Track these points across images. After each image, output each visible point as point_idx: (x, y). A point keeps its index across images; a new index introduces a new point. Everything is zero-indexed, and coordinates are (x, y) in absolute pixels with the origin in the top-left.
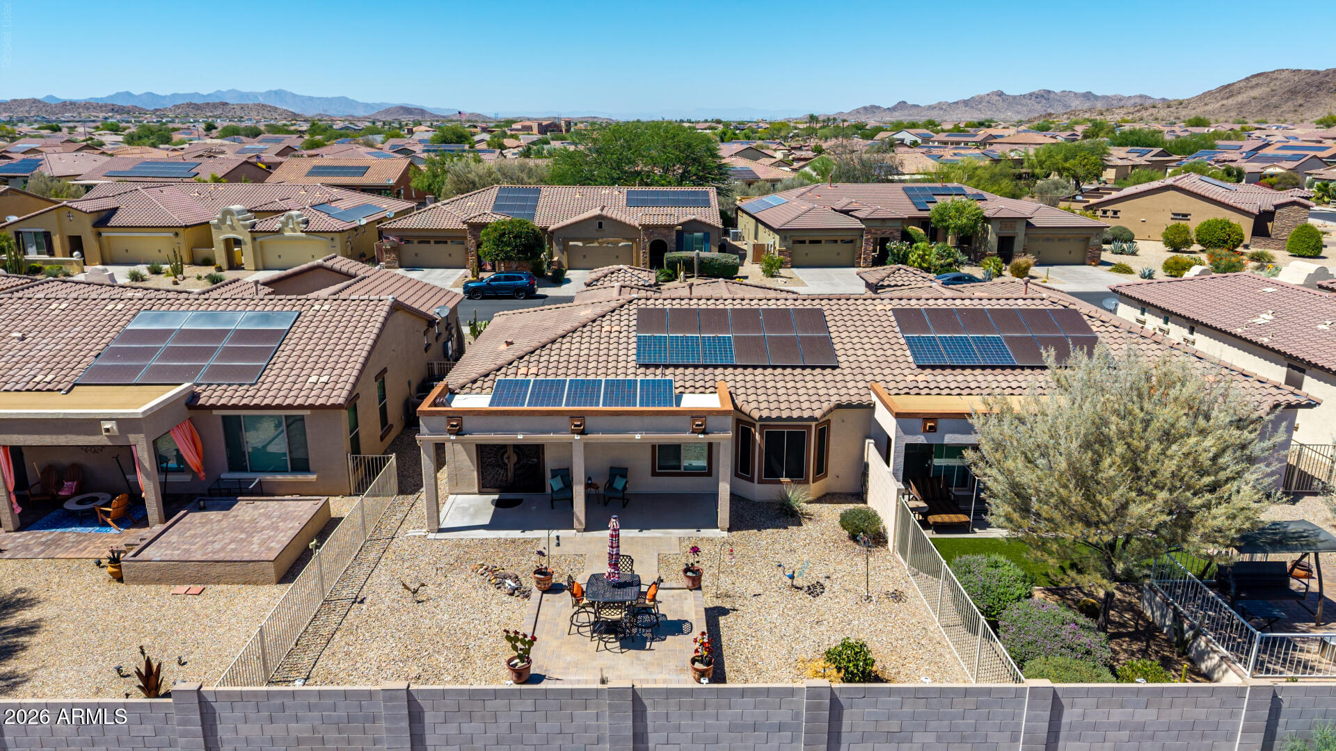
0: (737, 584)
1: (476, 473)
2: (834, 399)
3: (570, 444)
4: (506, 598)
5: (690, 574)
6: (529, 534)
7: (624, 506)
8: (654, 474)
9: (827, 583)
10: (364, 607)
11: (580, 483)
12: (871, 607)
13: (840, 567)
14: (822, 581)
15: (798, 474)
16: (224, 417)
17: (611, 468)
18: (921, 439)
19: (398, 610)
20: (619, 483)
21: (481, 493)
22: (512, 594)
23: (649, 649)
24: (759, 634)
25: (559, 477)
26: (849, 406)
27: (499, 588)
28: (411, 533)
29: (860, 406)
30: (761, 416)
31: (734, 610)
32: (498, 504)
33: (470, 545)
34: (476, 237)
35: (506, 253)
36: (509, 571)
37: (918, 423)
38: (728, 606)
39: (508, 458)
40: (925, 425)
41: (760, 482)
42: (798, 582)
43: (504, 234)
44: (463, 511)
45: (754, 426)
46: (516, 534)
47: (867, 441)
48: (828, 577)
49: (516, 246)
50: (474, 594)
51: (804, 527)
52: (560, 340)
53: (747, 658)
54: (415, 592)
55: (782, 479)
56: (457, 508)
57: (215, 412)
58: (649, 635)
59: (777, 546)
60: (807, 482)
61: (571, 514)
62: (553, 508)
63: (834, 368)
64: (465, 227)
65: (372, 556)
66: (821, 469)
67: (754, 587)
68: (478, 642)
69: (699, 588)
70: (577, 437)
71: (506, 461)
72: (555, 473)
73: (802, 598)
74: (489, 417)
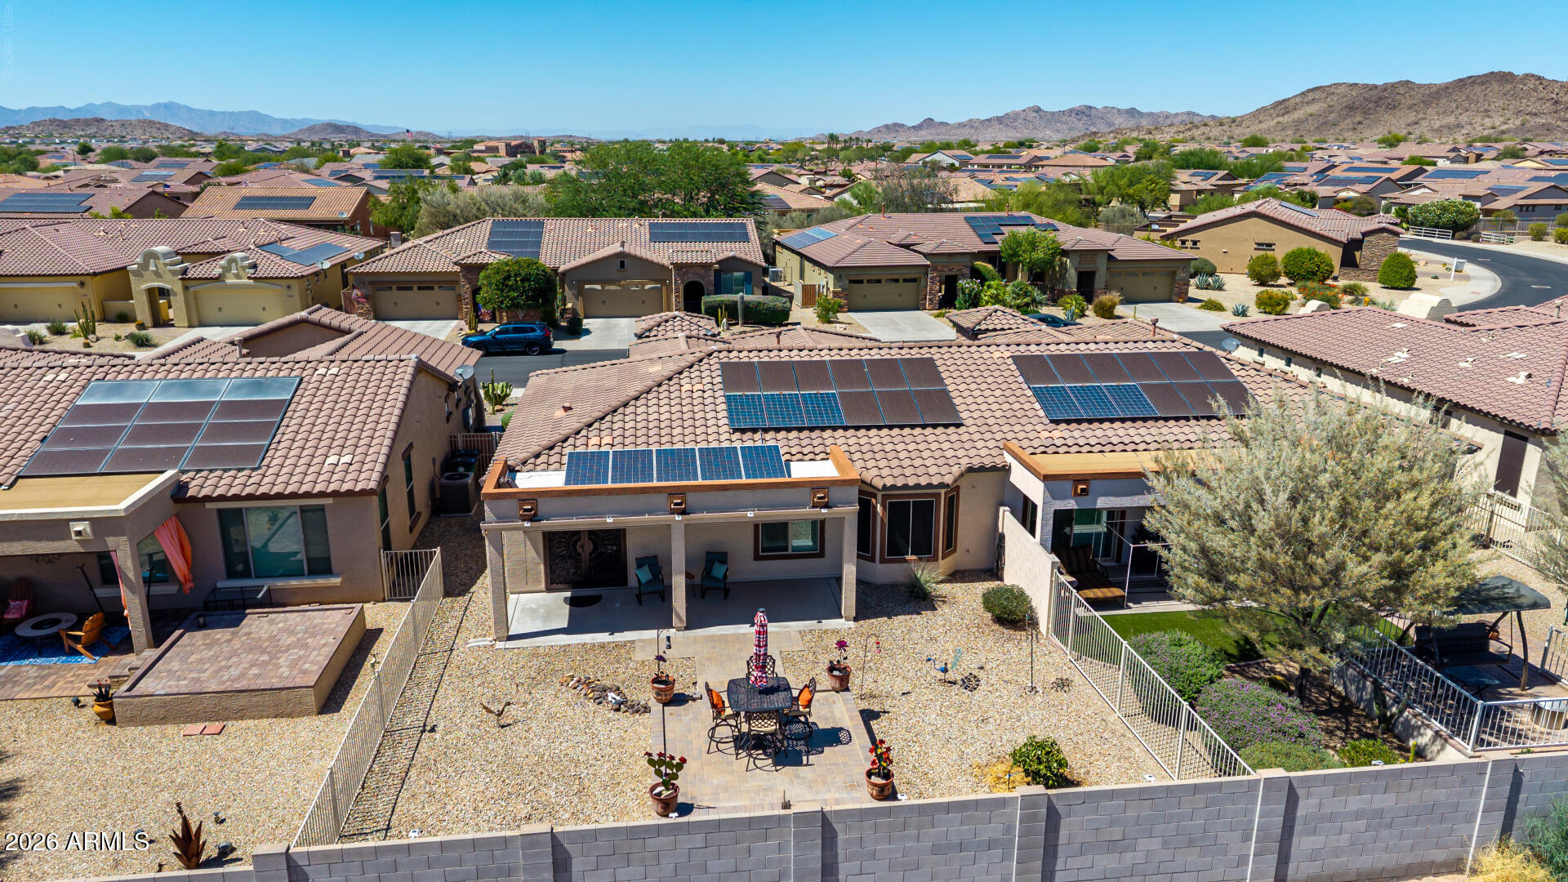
0: (880, 682)
1: (542, 567)
2: (964, 462)
3: (667, 528)
4: (611, 715)
5: (836, 673)
6: (620, 637)
7: (726, 597)
8: (757, 558)
9: (981, 675)
10: (437, 736)
11: (681, 573)
12: (1038, 699)
13: (991, 656)
14: (975, 673)
15: (925, 549)
16: (220, 512)
17: (708, 553)
18: (1071, 504)
19: (482, 738)
20: (718, 571)
21: (549, 590)
22: (618, 710)
23: (807, 765)
24: (921, 738)
25: (646, 568)
26: (982, 469)
27: (600, 703)
28: (473, 643)
29: (994, 468)
30: (884, 485)
31: (885, 712)
32: (573, 602)
33: (552, 654)
34: (469, 281)
35: (513, 299)
36: (608, 683)
37: (1068, 486)
38: (877, 709)
39: (582, 547)
40: (1076, 488)
41: (883, 561)
42: (950, 676)
43: (508, 277)
44: (532, 612)
45: (875, 496)
46: (603, 637)
47: (1002, 509)
48: (982, 668)
49: (524, 291)
50: (570, 713)
51: (939, 611)
52: (632, 402)
53: (914, 767)
54: (500, 714)
55: (908, 557)
56: (523, 610)
57: (209, 505)
58: (804, 748)
59: (914, 635)
60: (937, 560)
61: (670, 609)
62: (640, 603)
63: (958, 426)
64: (457, 269)
65: (431, 673)
66: (950, 544)
67: (900, 685)
68: (591, 771)
69: (847, 689)
70: (678, 518)
71: (579, 550)
72: (641, 563)
73: (957, 694)
74: (570, 498)
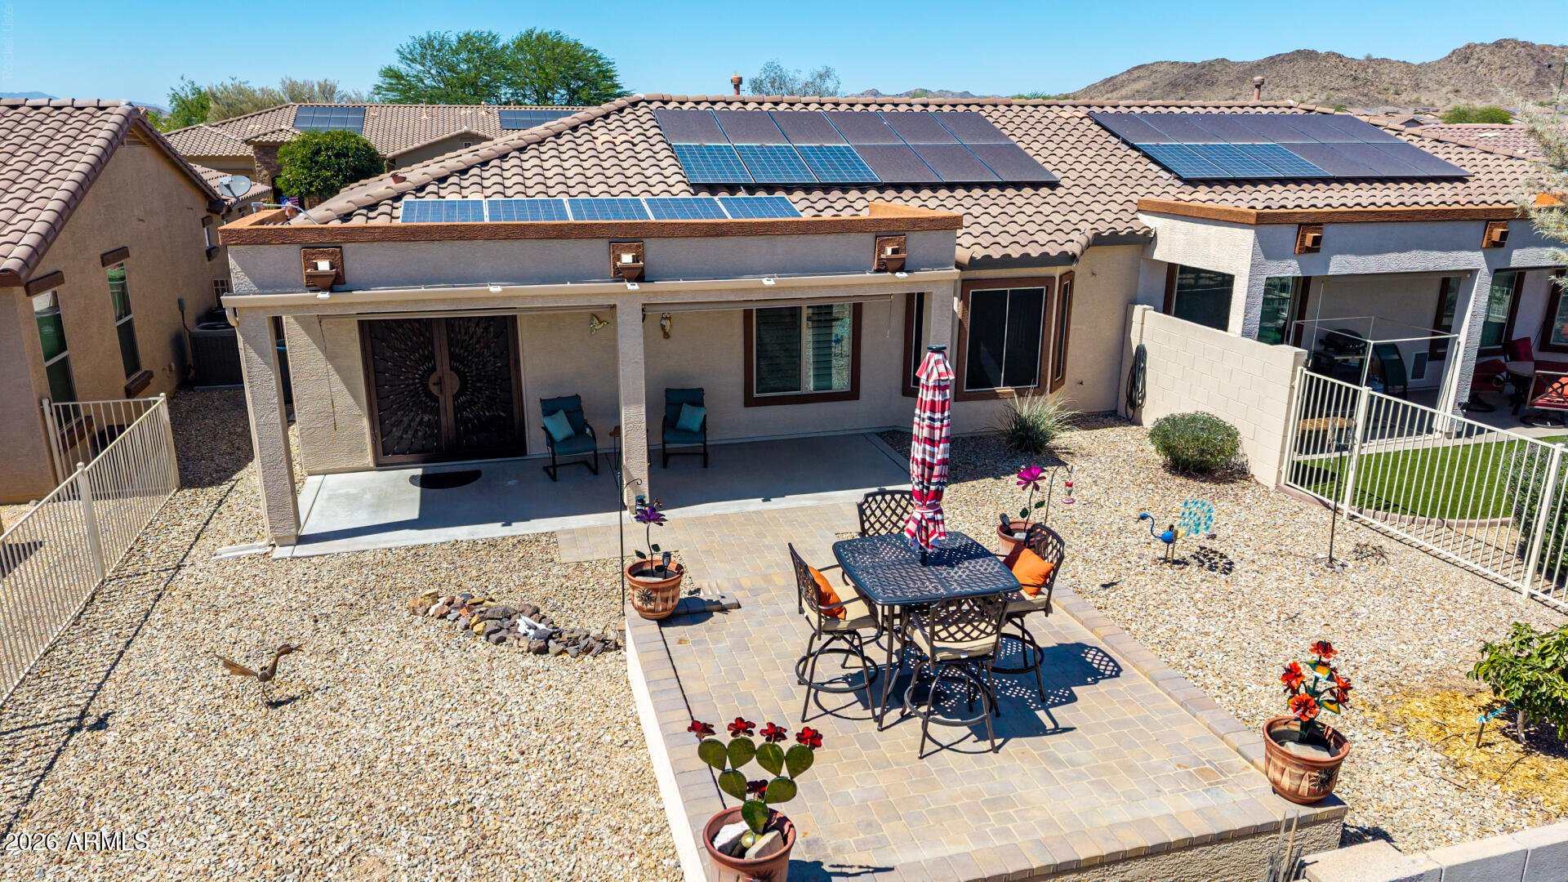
1: (365, 423)
2: (1085, 228)
5: (1019, 536)
6: (521, 528)
7: (708, 465)
8: (750, 401)
10: (110, 737)
11: (637, 402)
14: (1207, 545)
15: (1025, 375)
17: (668, 391)
18: (1290, 269)
20: (690, 418)
21: (380, 465)
22: (543, 651)
23: (1054, 730)
25: (561, 414)
26: (1113, 239)
27: (501, 640)
28: (226, 551)
29: (1130, 239)
30: (972, 258)
32: (426, 482)
34: (267, 166)
36: (513, 603)
37: (1289, 233)
39: (439, 383)
40: (1304, 237)
41: (960, 397)
43: (317, 152)
44: (352, 500)
51: (1072, 465)
54: (268, 675)
55: (997, 390)
56: (330, 498)
60: (1047, 391)
63: (1052, 187)
64: (249, 151)
65: (126, 609)
66: (1060, 370)
70: (631, 289)
71: (435, 390)
72: (550, 407)
73: (1207, 580)
74: (412, 246)
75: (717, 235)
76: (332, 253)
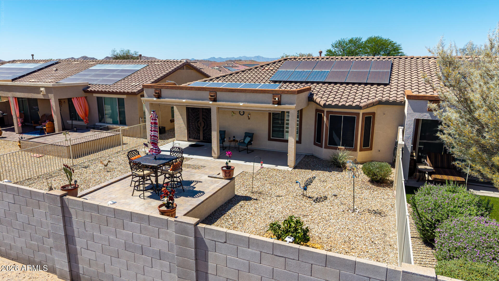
0: (273, 190)
1: (186, 131)
5: (224, 168)
7: (248, 153)
8: (270, 139)
14: (329, 197)
15: (350, 145)
16: (98, 98)
17: (246, 133)
18: (426, 116)
20: (247, 140)
21: (188, 141)
26: (387, 103)
29: (394, 103)
30: (325, 104)
32: (191, 145)
37: (425, 104)
38: (255, 198)
41: (326, 147)
45: (323, 112)
47: (399, 127)
48: (335, 195)
54: (106, 166)
55: (339, 147)
57: (95, 95)
60: (355, 150)
63: (386, 85)
70: (211, 102)
71: (199, 125)
73: (307, 202)
74: (173, 90)
75: (232, 92)
76: (159, 91)
